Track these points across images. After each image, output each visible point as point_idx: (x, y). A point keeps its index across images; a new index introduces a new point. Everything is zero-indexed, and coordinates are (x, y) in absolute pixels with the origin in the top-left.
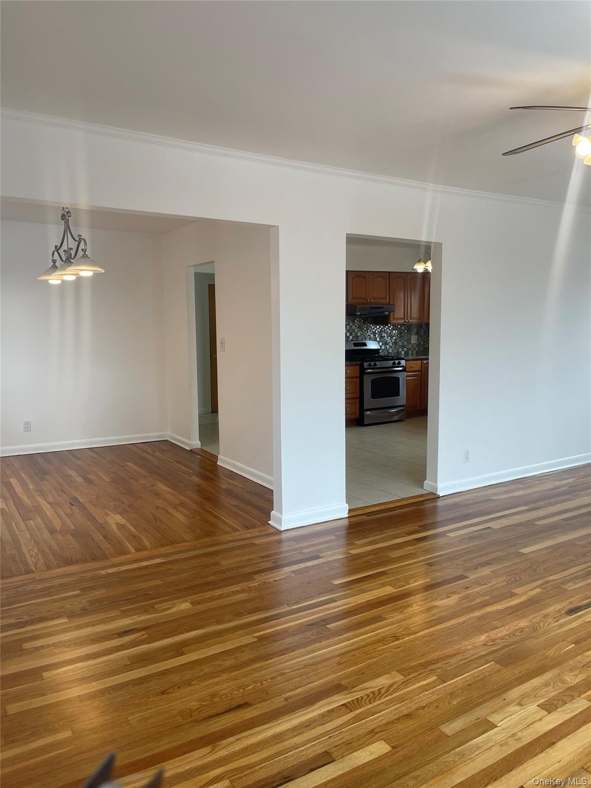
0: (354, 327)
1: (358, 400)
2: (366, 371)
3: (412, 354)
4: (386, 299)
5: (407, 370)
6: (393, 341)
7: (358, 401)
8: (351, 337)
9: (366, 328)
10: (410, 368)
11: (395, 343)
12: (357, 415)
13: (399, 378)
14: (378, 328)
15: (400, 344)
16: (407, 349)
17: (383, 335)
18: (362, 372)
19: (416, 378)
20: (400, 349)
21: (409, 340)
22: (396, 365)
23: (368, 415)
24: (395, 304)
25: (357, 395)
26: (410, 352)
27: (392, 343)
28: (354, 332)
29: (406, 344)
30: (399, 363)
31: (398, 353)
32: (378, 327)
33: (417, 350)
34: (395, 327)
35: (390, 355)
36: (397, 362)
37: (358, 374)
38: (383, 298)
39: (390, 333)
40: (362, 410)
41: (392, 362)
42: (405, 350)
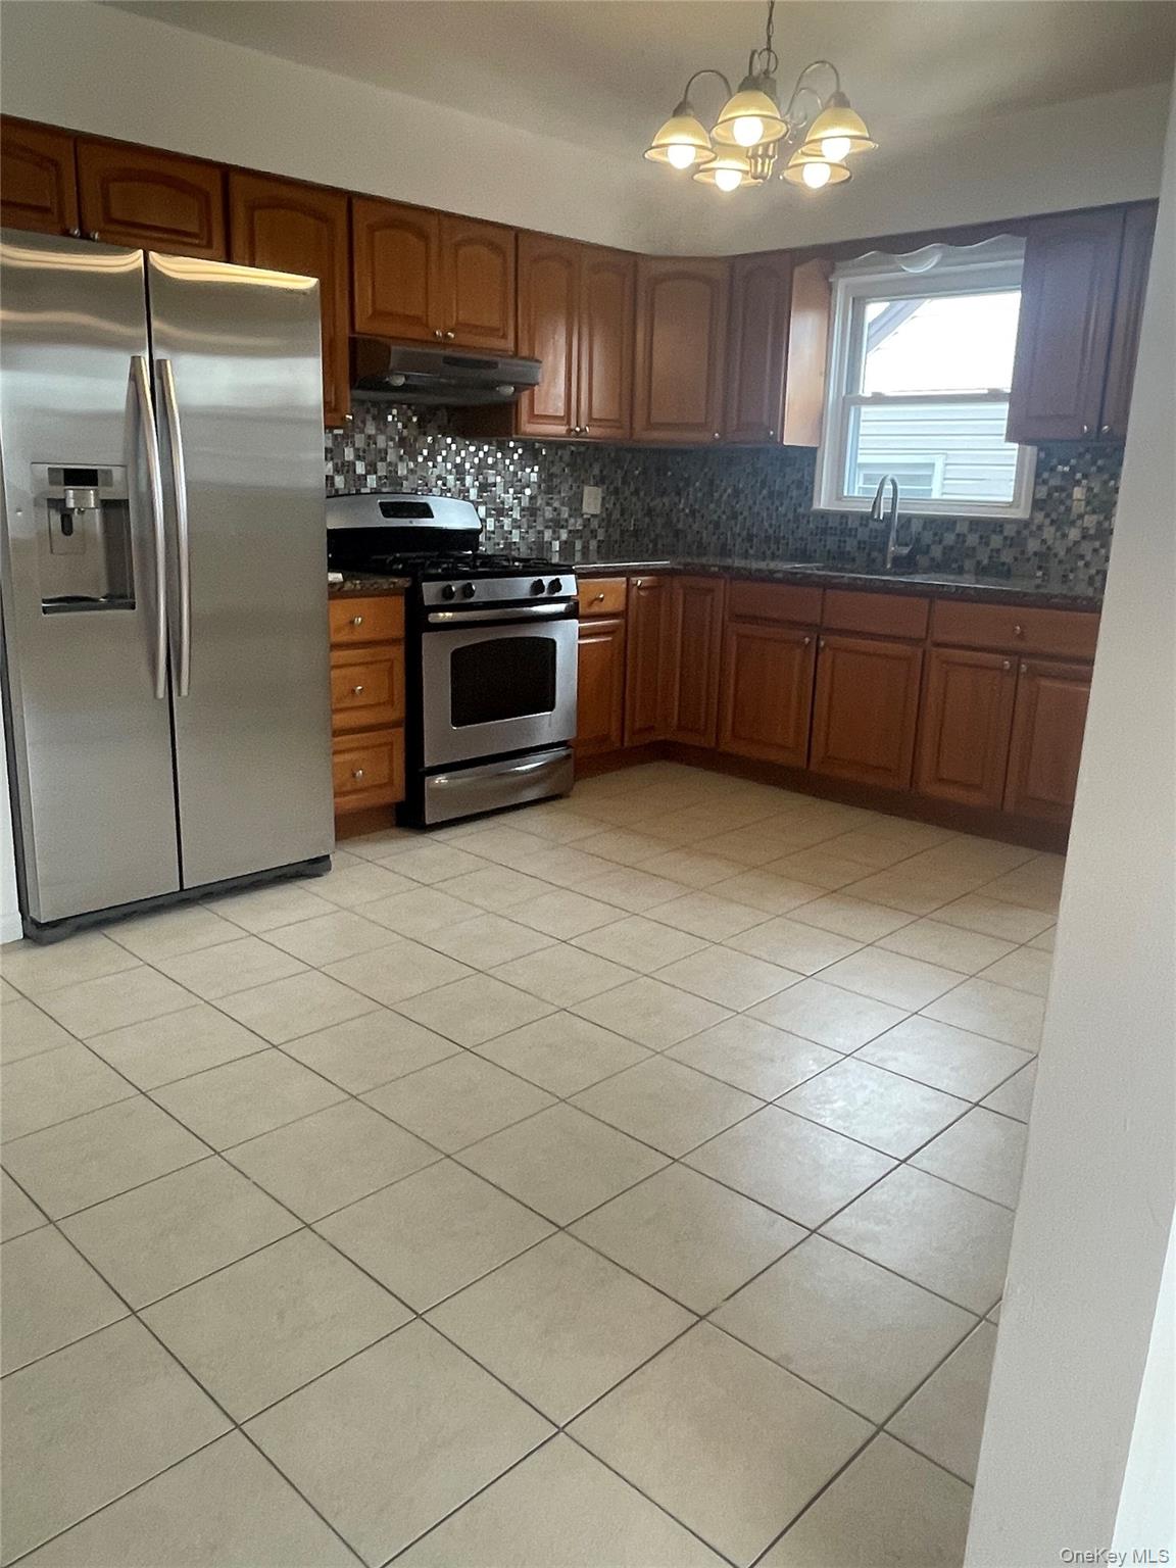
0: (381, 441)
1: (402, 730)
2: (433, 618)
3: (585, 550)
4: (504, 336)
5: (581, 611)
6: (525, 502)
7: (398, 736)
8: (372, 481)
9: (431, 448)
10: (591, 604)
11: (531, 512)
12: (398, 792)
13: (554, 642)
14: (471, 454)
15: (549, 513)
16: (570, 532)
17: (491, 480)
18: (417, 621)
19: (609, 639)
20: (548, 535)
21: (576, 503)
22: (544, 595)
23: (439, 790)
24: (537, 355)
25: (398, 712)
26: (578, 545)
27: (522, 510)
28: (383, 459)
29: (566, 516)
30: (556, 586)
31: (542, 546)
32: (472, 449)
33: (600, 538)
34: (532, 450)
35: (515, 554)
36: (547, 580)
37: (398, 631)
38: (491, 331)
39: (515, 473)
40: (416, 773)
41: (528, 581)
42: (564, 535)
